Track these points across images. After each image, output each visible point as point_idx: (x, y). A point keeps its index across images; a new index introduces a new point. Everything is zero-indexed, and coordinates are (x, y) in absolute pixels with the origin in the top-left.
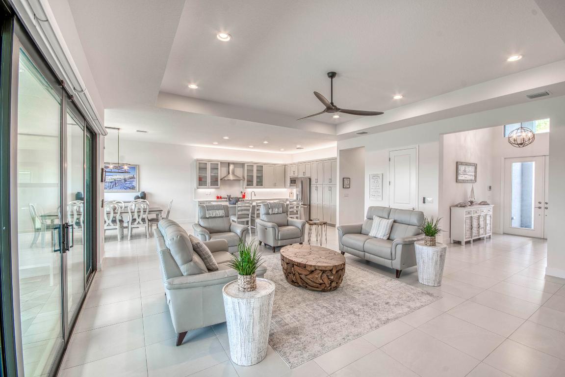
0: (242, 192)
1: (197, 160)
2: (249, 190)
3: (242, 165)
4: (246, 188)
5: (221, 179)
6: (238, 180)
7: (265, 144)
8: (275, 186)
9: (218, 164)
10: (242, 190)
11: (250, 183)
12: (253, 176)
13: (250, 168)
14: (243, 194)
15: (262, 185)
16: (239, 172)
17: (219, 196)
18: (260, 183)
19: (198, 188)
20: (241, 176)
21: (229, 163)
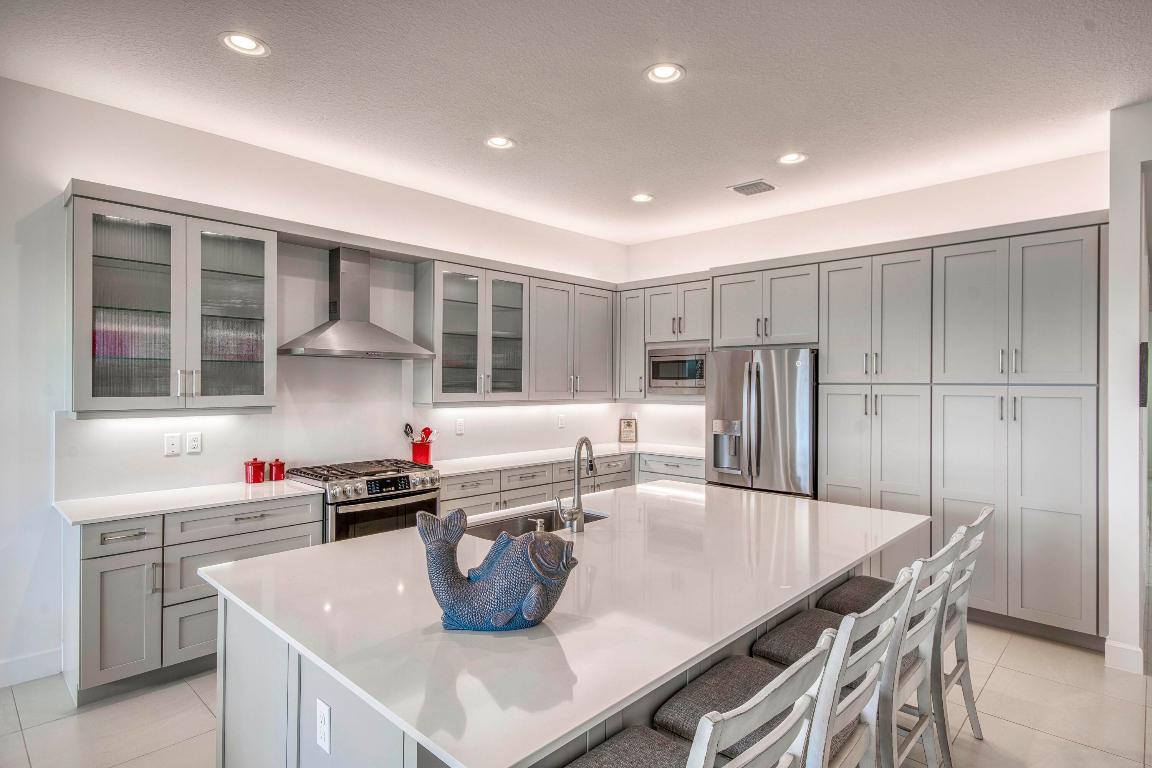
0: (408, 430)
1: (80, 193)
2: (452, 418)
3: (414, 269)
4: (436, 405)
5: (284, 351)
6: (385, 357)
7: (494, 151)
8: (573, 389)
9: (258, 245)
10: (408, 415)
11: (459, 378)
12: (472, 338)
13: (457, 292)
14: (418, 439)
15: (518, 388)
16: (390, 307)
17: (267, 457)
18: (508, 379)
19: (83, 414)
20: (405, 331)
21: (338, 249)
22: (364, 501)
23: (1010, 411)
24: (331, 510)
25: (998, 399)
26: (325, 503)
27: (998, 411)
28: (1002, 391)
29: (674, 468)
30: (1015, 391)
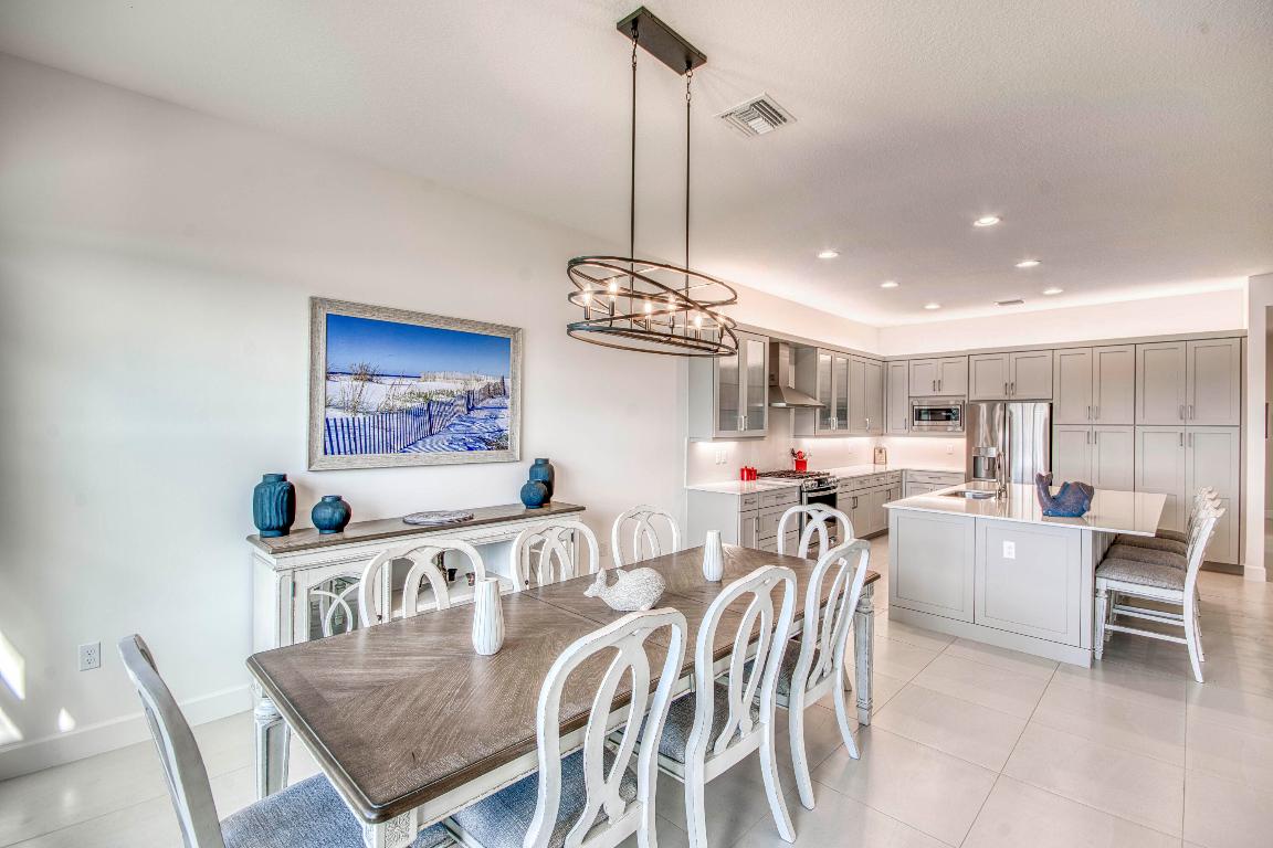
11: (825, 421)
12: (830, 395)
15: (846, 426)
17: (750, 467)
21: (778, 343)
22: (815, 491)
23: (1186, 440)
24: (804, 495)
25: (1179, 434)
26: (801, 492)
27: (1179, 440)
28: (1182, 429)
29: (934, 480)
30: (1189, 430)
